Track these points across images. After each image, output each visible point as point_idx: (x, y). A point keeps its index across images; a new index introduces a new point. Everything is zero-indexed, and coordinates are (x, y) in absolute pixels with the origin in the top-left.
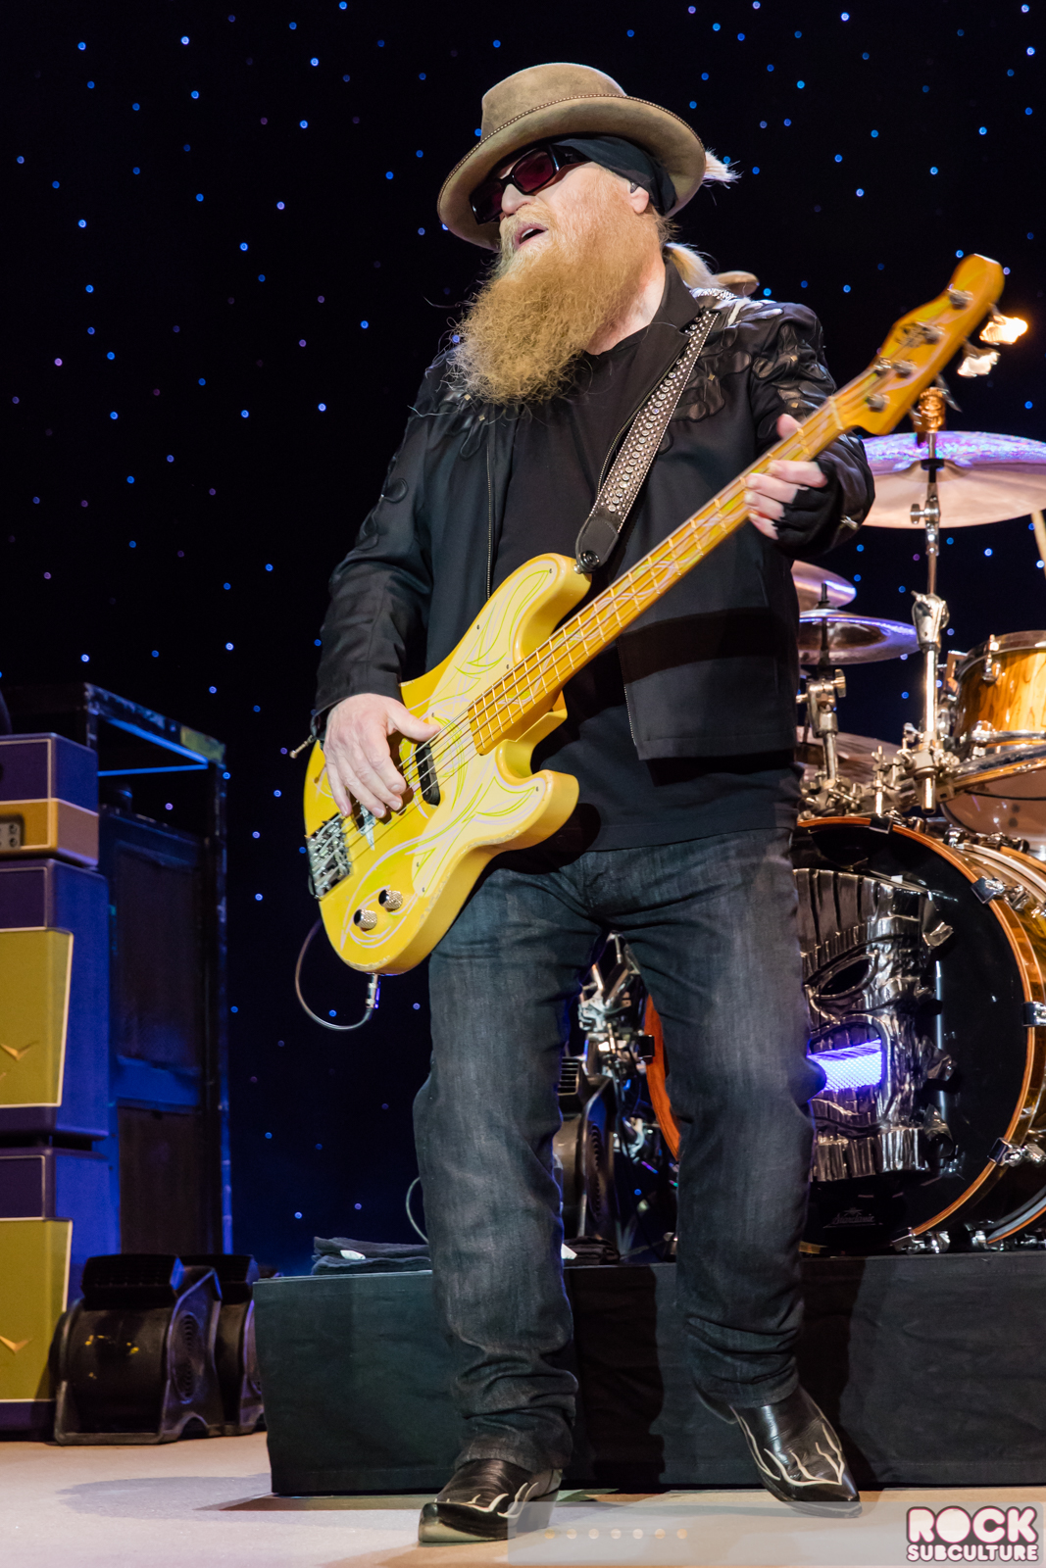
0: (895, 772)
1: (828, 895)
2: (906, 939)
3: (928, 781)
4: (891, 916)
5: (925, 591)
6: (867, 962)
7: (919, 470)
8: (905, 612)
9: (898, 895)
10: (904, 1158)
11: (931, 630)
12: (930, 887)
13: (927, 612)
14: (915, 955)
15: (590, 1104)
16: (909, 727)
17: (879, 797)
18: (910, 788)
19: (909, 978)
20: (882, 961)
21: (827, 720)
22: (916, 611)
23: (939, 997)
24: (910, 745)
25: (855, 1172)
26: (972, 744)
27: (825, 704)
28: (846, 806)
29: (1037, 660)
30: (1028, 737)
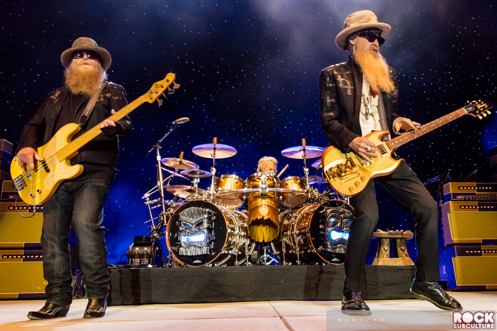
0: (206, 194)
2: (209, 218)
3: (212, 195)
4: (207, 215)
5: (213, 167)
6: (203, 222)
7: (213, 149)
8: (209, 170)
9: (208, 212)
10: (207, 252)
11: (213, 173)
12: (213, 211)
13: (213, 170)
14: (210, 221)
15: (153, 244)
16: (208, 187)
17: (204, 198)
18: (209, 196)
19: (209, 224)
20: (205, 222)
21: (196, 186)
22: (211, 170)
23: (213, 228)
24: (209, 190)
25: (199, 254)
26: (218, 190)
27: (196, 183)
28: (199, 199)
29: (228, 179)
30: (227, 190)
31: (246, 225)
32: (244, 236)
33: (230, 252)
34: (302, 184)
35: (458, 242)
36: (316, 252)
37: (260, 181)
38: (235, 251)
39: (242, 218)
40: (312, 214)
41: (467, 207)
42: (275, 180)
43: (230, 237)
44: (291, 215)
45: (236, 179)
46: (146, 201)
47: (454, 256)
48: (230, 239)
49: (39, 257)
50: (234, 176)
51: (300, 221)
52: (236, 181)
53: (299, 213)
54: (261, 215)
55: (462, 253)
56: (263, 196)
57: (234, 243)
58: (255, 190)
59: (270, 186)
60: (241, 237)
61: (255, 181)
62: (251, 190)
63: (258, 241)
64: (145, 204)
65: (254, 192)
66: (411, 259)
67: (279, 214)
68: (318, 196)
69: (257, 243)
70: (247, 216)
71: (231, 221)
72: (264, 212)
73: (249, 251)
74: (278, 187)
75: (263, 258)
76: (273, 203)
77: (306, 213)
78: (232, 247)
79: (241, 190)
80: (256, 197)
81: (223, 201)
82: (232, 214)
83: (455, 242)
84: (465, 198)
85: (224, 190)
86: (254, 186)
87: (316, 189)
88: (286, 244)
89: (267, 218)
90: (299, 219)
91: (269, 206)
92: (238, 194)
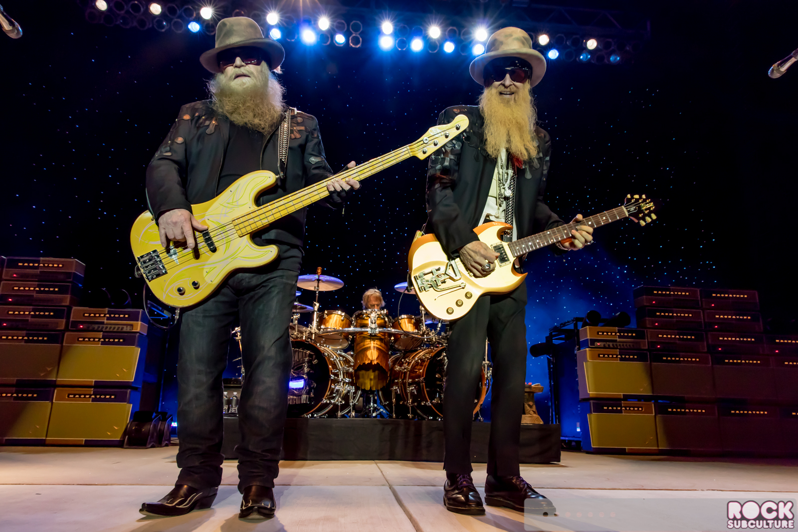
0: (307, 332)
1: (297, 353)
2: (310, 362)
3: (313, 334)
4: (308, 358)
5: (315, 301)
6: (303, 366)
7: (316, 281)
8: (312, 305)
9: (309, 354)
10: (306, 401)
11: (316, 308)
12: (314, 353)
13: (315, 305)
14: (311, 365)
16: (310, 324)
17: (304, 337)
18: (310, 335)
19: (310, 369)
20: (305, 366)
21: (296, 322)
24: (310, 328)
25: (297, 403)
26: (321, 328)
27: (296, 319)
28: (297, 337)
29: (333, 315)
30: (330, 328)
31: (351, 370)
32: (348, 383)
33: (332, 401)
34: (417, 325)
35: (594, 396)
36: (430, 404)
37: (369, 319)
38: (338, 401)
39: (347, 362)
40: (427, 361)
41: (606, 356)
42: (386, 319)
43: (333, 384)
44: (403, 360)
45: (342, 316)
46: (237, 336)
47: (591, 412)
48: (333, 386)
49: (110, 397)
50: (339, 312)
51: (413, 367)
52: (342, 318)
53: (412, 358)
54: (369, 359)
55: (599, 409)
56: (372, 337)
57: (338, 391)
58: (363, 330)
59: (380, 326)
60: (345, 384)
61: (363, 319)
62: (358, 329)
63: (365, 389)
64: (235, 340)
65: (361, 333)
66: (539, 417)
67: (390, 358)
68: (435, 339)
69: (364, 391)
70: (353, 359)
71: (334, 366)
72: (372, 355)
73: (354, 399)
74: (389, 327)
75: (370, 408)
76: (383, 345)
77: (420, 359)
78: (334, 395)
79: (346, 329)
80: (365, 338)
81: (325, 340)
82: (336, 357)
83: (591, 396)
84: (604, 345)
85: (328, 328)
86: (362, 325)
87: (433, 331)
88: (396, 393)
89: (376, 363)
90: (413, 365)
91: (378, 349)
92: (343, 334)
